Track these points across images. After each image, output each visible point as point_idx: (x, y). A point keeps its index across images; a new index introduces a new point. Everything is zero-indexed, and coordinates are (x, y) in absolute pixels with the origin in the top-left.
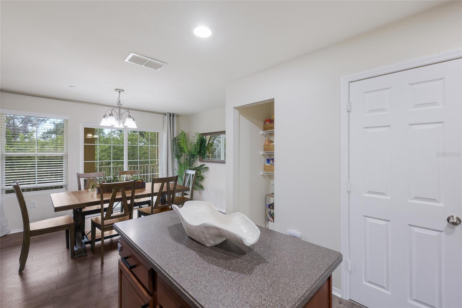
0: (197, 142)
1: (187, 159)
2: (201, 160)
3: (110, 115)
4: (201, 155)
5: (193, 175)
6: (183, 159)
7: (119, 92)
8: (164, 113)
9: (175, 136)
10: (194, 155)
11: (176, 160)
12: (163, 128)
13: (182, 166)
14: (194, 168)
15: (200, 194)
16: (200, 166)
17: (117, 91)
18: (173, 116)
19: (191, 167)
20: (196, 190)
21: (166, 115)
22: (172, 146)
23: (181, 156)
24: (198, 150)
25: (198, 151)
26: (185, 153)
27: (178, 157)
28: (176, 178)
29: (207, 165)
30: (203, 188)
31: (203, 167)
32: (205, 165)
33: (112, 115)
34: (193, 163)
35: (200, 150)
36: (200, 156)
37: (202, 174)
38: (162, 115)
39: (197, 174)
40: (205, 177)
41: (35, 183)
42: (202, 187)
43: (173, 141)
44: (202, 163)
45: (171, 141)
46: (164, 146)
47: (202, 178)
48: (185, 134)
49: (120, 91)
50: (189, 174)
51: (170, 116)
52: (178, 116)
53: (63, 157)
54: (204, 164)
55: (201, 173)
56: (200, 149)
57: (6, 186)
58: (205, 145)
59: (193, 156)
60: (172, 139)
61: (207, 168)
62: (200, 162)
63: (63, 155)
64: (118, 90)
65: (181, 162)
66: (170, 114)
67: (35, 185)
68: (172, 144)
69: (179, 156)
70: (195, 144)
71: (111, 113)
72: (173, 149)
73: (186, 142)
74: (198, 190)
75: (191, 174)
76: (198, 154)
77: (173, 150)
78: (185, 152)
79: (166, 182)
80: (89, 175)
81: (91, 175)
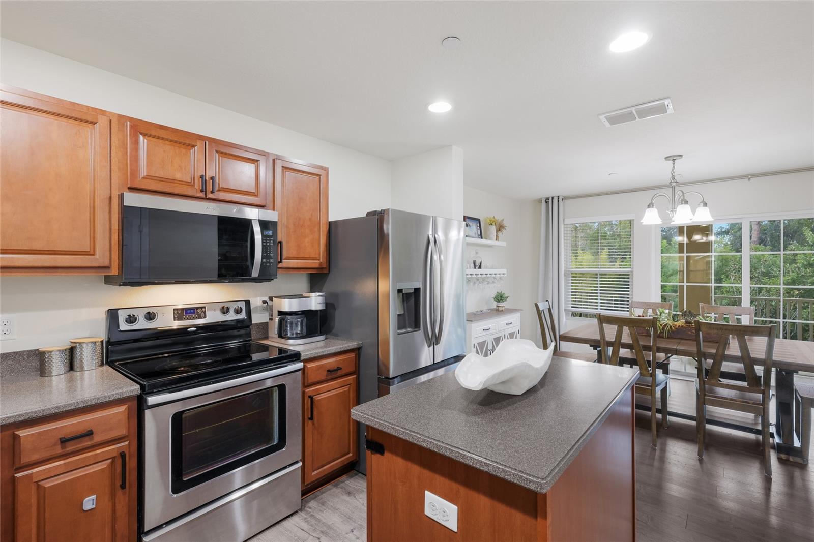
3: (648, 206)
7: (673, 160)
17: (669, 160)
33: (651, 206)
41: (597, 309)
49: (673, 158)
53: (628, 275)
57: (572, 307)
63: (628, 272)
64: (672, 159)
67: (596, 310)
71: (650, 202)
80: (647, 305)
81: (650, 305)
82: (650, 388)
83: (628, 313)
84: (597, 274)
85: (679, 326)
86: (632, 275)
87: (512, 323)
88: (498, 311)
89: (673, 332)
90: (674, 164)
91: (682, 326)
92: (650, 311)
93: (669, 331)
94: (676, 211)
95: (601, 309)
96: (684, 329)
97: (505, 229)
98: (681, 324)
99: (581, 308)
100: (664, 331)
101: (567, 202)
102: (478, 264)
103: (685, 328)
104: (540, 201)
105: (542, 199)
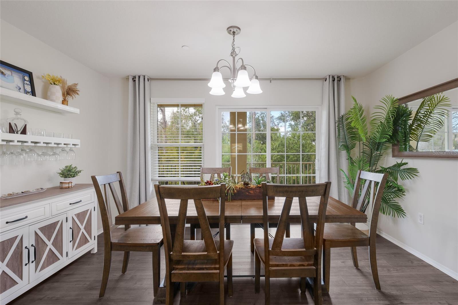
0: (386, 119)
1: (364, 153)
2: (396, 153)
4: (396, 142)
5: (377, 184)
6: (356, 152)
7: (233, 33)
8: (324, 78)
9: (342, 113)
10: (379, 143)
11: (344, 153)
12: (322, 104)
13: (355, 164)
14: (380, 169)
15: (395, 222)
16: (395, 166)
17: (230, 32)
18: (339, 79)
19: (374, 168)
20: (384, 213)
21: (326, 80)
22: (337, 130)
23: (353, 146)
24: (390, 133)
25: (390, 135)
26: (361, 142)
27: (348, 148)
28: (324, 187)
29: (412, 163)
30: (402, 211)
31: (402, 168)
32: (407, 163)
34: (379, 159)
35: (393, 133)
36: (394, 145)
37: (400, 182)
38: (320, 83)
39: (387, 182)
40: (408, 191)
41: (178, 176)
42: (399, 210)
43: (339, 121)
44: (399, 161)
45: (335, 123)
46: (323, 132)
47: (400, 191)
48: (360, 109)
50: (366, 180)
51: (334, 80)
52: (347, 79)
53: (201, 148)
54: (403, 162)
55: (396, 179)
56: (395, 132)
57: (159, 177)
58: (406, 121)
59: (378, 146)
60: (337, 119)
61: (412, 172)
62: (394, 158)
63: (201, 145)
64: (232, 31)
65: (354, 159)
66: (333, 77)
68: (337, 128)
69: (350, 146)
70: (381, 122)
72: (339, 135)
73: (364, 122)
74: (389, 214)
75: (371, 181)
76: (389, 141)
77: (338, 137)
78: (360, 140)
79: (295, 196)
80: (213, 171)
81: (216, 170)
82: (218, 271)
83: (199, 178)
84: (178, 148)
85: (240, 188)
86: (204, 147)
87: (81, 201)
88: (62, 189)
89: (235, 194)
90: (234, 37)
91: (242, 188)
92: (216, 175)
93: (232, 193)
94: (236, 80)
95: (181, 176)
96: (243, 191)
97: (77, 94)
98: (241, 186)
99: (168, 176)
100: (228, 194)
101: (154, 83)
102: (20, 127)
103: (244, 189)
104: (127, 78)
105: (128, 76)
